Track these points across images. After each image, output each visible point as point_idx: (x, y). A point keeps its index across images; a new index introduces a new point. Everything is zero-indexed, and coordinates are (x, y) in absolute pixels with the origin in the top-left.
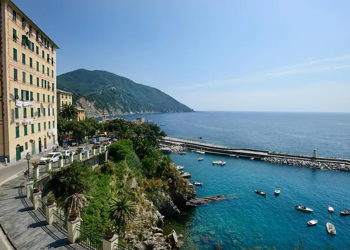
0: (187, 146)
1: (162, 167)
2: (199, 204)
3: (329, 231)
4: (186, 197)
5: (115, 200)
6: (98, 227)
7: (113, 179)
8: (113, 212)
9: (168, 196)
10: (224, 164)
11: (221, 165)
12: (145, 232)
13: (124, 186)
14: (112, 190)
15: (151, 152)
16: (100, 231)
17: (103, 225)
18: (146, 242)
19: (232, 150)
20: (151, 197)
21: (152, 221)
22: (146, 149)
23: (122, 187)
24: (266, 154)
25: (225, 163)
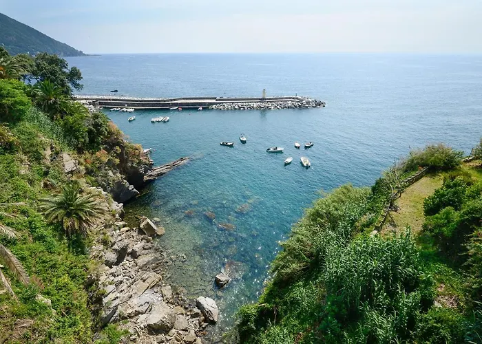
0: (100, 104)
1: (98, 130)
2: (160, 175)
3: (305, 165)
4: (142, 170)
5: (48, 201)
6: (43, 262)
7: (22, 161)
8: (62, 223)
9: (119, 175)
10: (168, 121)
11: (164, 122)
12: (109, 234)
13: (51, 171)
14: (31, 182)
15: (66, 107)
16: (51, 267)
17: (51, 253)
18: (116, 247)
19: (171, 100)
20: (96, 181)
21: (114, 215)
22: (55, 103)
23: (46, 174)
24: (214, 101)
25: (168, 118)
